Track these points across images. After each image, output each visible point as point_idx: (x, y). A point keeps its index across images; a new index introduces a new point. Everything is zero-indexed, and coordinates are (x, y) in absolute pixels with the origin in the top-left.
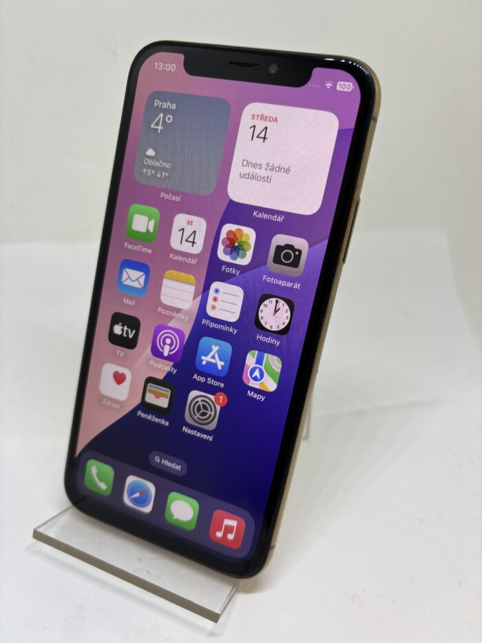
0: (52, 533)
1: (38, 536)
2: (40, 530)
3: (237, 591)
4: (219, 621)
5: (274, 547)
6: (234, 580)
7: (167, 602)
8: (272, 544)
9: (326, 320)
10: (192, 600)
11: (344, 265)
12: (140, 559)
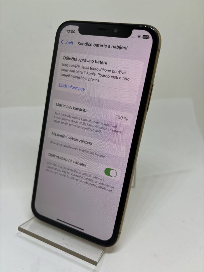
0: (26, 228)
1: (20, 229)
2: (21, 227)
3: (105, 252)
4: (97, 265)
5: (120, 233)
6: (104, 247)
7: (75, 257)
8: (120, 232)
9: (140, 136)
10: (86, 256)
11: (148, 112)
12: (63, 239)
